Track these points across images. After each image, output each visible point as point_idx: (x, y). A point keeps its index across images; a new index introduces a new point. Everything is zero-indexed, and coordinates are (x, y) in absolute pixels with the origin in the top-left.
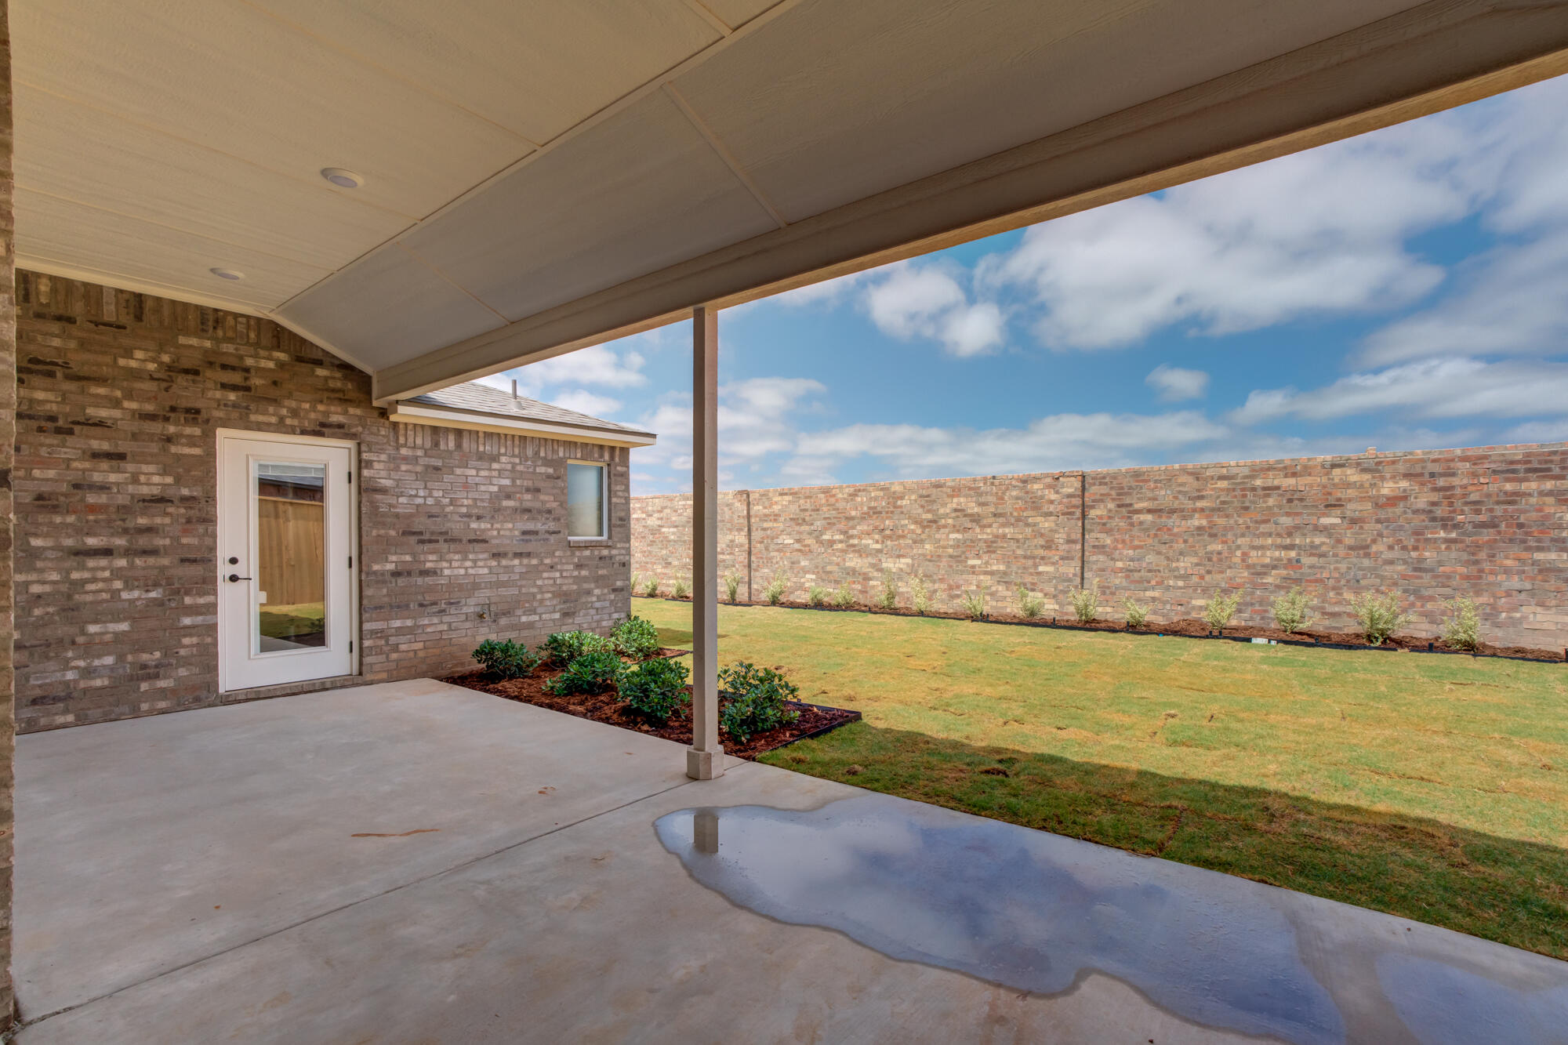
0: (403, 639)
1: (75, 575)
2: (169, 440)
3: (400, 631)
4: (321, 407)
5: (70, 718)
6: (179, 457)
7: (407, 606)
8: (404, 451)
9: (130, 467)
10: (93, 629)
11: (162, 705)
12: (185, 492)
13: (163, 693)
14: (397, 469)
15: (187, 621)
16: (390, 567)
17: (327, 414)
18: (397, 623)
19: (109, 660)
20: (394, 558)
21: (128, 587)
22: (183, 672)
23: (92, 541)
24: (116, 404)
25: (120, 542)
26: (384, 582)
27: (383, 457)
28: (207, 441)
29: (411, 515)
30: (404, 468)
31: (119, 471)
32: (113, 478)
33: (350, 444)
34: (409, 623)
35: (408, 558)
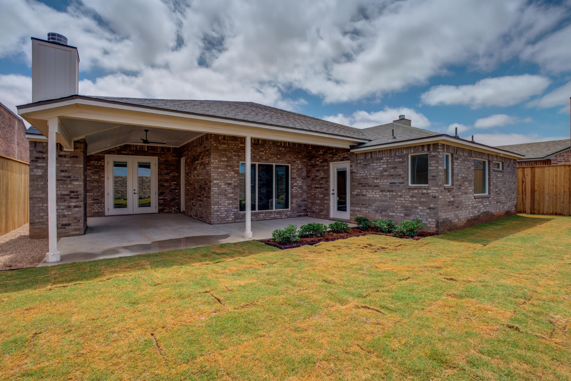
0: (358, 213)
1: (316, 192)
2: (324, 166)
3: (358, 211)
4: (343, 154)
5: (315, 216)
6: (325, 169)
7: (359, 204)
8: (359, 161)
9: (320, 172)
10: (317, 201)
11: (323, 217)
12: (325, 176)
13: (323, 215)
14: (357, 166)
15: (325, 202)
16: (356, 193)
17: (344, 155)
18: (357, 209)
19: (318, 207)
20: (356, 191)
21: (320, 194)
22: (325, 212)
23: (317, 186)
24: (318, 161)
25: (319, 186)
26: (355, 197)
27: (354, 164)
28: (328, 166)
29: (360, 179)
30: (359, 166)
31: (319, 173)
32: (318, 174)
33: (349, 161)
34: (359, 209)
35: (359, 191)
